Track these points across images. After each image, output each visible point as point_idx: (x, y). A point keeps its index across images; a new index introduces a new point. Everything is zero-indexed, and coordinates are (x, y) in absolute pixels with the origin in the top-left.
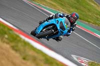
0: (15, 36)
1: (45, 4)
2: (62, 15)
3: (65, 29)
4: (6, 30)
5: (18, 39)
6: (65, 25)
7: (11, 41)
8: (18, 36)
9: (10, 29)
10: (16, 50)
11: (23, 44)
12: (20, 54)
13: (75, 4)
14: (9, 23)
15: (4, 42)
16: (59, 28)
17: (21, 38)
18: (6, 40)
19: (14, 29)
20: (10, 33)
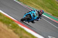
4: (10, 21)
7: (13, 28)
8: (17, 25)
10: (16, 33)
11: (20, 29)
12: (19, 35)
13: (50, 6)
14: (12, 17)
15: (9, 28)
17: (19, 26)
20: (12, 23)
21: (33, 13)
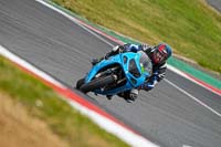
0: (58, 103)
1: (124, 30)
2: (137, 47)
3: (140, 75)
4: (38, 88)
5: (66, 109)
6: (140, 66)
7: (50, 115)
9: (47, 87)
15: (34, 116)
16: (127, 72)
18: (39, 113)
19: (56, 87)
20: (47, 97)
21: (133, 61)
